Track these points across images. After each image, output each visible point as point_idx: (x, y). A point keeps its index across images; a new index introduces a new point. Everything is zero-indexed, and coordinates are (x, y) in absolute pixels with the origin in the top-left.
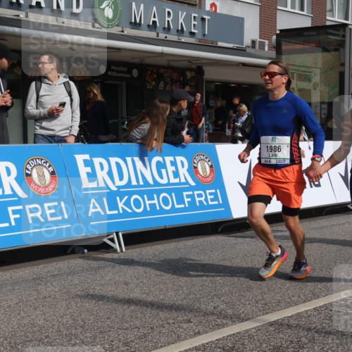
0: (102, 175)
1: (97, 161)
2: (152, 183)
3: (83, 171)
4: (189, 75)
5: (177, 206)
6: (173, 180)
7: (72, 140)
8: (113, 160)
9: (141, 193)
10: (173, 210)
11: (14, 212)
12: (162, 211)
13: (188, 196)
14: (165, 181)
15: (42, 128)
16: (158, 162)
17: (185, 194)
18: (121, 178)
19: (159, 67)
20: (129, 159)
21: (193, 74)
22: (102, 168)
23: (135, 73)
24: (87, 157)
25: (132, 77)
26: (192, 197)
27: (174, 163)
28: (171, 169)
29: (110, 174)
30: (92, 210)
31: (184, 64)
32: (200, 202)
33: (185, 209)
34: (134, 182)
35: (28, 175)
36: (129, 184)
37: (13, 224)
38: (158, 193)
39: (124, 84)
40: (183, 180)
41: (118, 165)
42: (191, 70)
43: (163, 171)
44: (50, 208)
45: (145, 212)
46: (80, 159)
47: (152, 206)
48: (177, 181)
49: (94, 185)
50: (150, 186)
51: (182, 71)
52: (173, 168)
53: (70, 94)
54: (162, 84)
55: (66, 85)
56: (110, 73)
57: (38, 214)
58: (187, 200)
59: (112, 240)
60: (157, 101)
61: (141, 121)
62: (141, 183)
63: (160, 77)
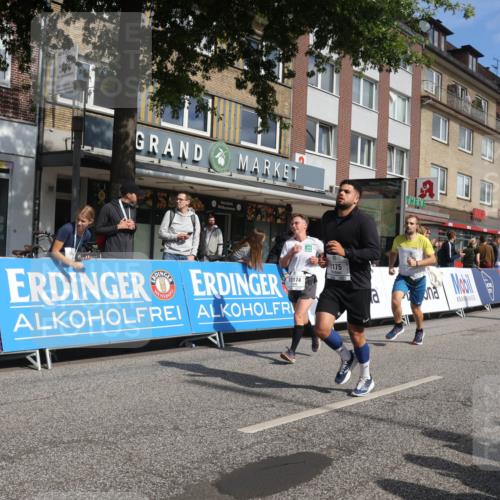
0: (210, 286)
1: (206, 275)
2: (248, 293)
3: (196, 282)
4: (280, 210)
5: (267, 313)
6: (265, 293)
7: (191, 259)
8: (219, 275)
9: (239, 302)
10: (264, 316)
11: (141, 312)
12: (255, 317)
13: (276, 306)
14: (258, 293)
15: (171, 248)
16: (254, 279)
17: (274, 304)
18: (225, 289)
19: (258, 203)
20: (231, 275)
21: (284, 210)
22: (210, 281)
23: (239, 207)
24: (199, 271)
25: (236, 211)
26: (279, 306)
27: (266, 279)
28: (264, 284)
29: (216, 285)
30: (200, 314)
31: (277, 202)
32: (286, 311)
33: (273, 316)
34: (234, 293)
35: (153, 284)
36: (230, 294)
37: (139, 321)
38: (253, 302)
39: (230, 215)
40: (273, 293)
41: (223, 279)
42: (282, 207)
43: (258, 285)
44: (168, 310)
45: (241, 317)
46: (194, 273)
47: (248, 312)
48: (268, 293)
49: (203, 293)
50: (247, 296)
51: (275, 207)
52: (266, 283)
53: (194, 225)
54: (259, 217)
55: (192, 217)
56: (219, 207)
57: (159, 315)
58: (275, 309)
59: (215, 338)
60: (256, 231)
61: (242, 244)
62: (240, 294)
63: (258, 211)
